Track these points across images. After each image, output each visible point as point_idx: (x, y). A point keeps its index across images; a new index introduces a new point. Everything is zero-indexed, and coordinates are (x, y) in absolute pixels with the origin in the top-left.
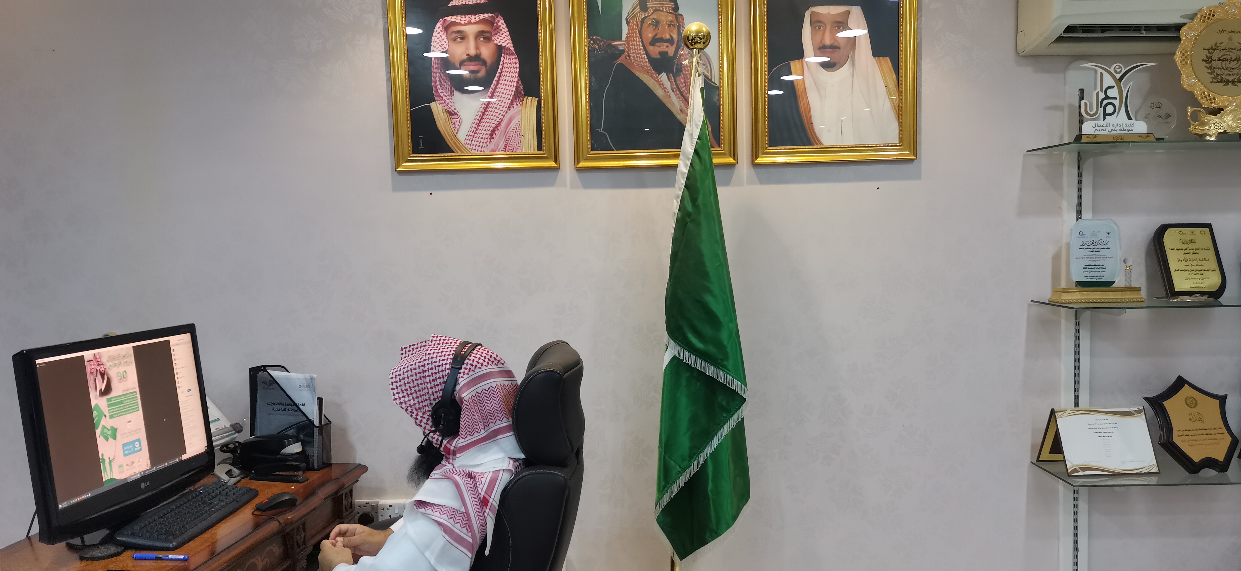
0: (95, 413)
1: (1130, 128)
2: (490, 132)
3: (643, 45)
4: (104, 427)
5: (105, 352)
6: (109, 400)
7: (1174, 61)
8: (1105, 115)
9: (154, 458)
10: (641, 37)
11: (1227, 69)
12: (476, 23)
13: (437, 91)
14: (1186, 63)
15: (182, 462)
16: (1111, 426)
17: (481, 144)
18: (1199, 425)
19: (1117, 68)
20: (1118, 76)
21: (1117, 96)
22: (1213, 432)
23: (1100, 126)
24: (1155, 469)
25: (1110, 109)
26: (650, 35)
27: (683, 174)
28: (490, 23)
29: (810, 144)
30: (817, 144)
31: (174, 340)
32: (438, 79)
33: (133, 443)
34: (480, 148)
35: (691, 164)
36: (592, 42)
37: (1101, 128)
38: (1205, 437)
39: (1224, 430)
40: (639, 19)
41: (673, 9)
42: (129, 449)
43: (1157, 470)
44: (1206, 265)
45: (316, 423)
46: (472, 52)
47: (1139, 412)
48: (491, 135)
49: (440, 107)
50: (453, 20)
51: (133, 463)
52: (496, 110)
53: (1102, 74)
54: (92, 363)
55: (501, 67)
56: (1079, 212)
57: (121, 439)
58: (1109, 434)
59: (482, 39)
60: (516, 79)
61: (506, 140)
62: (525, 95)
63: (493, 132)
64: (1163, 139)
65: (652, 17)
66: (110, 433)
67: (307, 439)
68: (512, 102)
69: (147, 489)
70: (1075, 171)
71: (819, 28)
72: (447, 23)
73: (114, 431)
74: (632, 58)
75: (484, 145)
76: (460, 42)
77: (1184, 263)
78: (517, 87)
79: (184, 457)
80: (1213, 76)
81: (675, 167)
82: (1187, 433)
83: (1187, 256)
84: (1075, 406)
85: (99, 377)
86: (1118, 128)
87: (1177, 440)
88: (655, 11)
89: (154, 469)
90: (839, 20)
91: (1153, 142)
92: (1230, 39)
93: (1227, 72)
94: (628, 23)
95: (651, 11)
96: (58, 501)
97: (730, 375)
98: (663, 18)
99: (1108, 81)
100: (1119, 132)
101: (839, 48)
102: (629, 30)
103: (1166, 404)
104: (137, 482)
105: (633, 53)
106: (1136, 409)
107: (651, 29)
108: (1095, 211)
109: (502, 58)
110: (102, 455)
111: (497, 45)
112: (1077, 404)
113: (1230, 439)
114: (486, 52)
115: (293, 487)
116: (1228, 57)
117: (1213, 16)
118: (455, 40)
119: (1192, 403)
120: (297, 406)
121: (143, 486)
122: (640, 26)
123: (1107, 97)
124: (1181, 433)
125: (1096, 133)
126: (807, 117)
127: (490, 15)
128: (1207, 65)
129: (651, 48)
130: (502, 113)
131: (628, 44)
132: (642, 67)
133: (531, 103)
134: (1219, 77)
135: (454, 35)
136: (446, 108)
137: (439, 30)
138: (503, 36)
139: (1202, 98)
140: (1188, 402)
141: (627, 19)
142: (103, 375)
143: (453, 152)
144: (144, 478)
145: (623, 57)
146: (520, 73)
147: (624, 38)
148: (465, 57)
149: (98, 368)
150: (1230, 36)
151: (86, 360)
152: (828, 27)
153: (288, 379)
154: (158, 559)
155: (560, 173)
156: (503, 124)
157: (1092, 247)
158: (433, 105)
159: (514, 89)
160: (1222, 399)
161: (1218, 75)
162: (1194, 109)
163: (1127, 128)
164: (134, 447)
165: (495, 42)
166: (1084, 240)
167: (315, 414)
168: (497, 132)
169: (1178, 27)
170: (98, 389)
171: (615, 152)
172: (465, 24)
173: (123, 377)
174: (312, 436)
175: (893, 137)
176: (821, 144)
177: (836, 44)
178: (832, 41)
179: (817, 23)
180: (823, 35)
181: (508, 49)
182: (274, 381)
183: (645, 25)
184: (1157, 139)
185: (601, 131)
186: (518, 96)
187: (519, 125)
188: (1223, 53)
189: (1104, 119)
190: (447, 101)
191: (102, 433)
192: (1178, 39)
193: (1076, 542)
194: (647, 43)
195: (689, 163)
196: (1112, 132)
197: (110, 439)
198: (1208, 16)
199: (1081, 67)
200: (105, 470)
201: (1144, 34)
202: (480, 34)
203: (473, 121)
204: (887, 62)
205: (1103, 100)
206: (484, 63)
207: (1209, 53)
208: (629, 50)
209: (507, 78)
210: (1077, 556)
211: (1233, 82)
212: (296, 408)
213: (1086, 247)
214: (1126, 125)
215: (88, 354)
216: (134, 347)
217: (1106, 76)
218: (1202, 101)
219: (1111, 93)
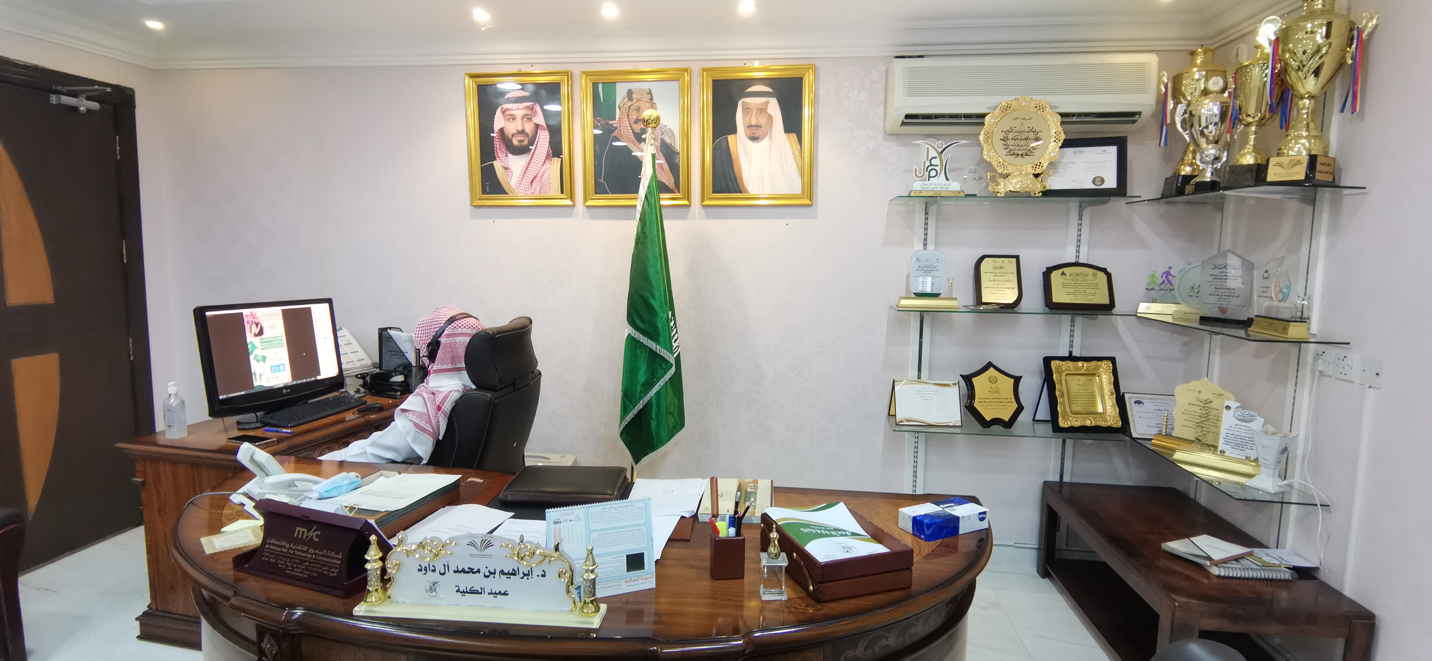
0: (250, 346)
1: (948, 187)
2: (530, 181)
3: (630, 124)
4: (256, 355)
5: (259, 311)
6: (260, 339)
7: (980, 140)
8: (930, 177)
9: (295, 375)
10: (628, 117)
11: (1018, 146)
12: (522, 109)
13: (497, 154)
14: (988, 141)
15: (317, 381)
16: (933, 393)
17: (525, 189)
18: (996, 395)
19: (941, 144)
20: (940, 150)
21: (939, 164)
22: (1005, 400)
23: (925, 185)
24: (959, 424)
25: (933, 173)
26: (634, 117)
27: (639, 211)
28: (531, 108)
29: (741, 192)
30: (745, 193)
31: (314, 307)
32: (498, 145)
33: (279, 366)
34: (524, 192)
35: (643, 205)
36: (596, 121)
37: (926, 186)
38: (998, 403)
39: (1013, 400)
40: (627, 106)
41: (650, 99)
42: (276, 369)
43: (960, 425)
44: (1009, 285)
45: (414, 364)
46: (520, 128)
47: (954, 384)
48: (531, 183)
49: (499, 164)
50: (508, 107)
51: (278, 377)
52: (535, 167)
53: (928, 149)
54: (249, 317)
55: (537, 138)
56: (925, 245)
57: (269, 363)
58: (931, 398)
59: (526, 119)
60: (548, 146)
61: (541, 187)
62: (553, 157)
63: (533, 181)
64: (976, 195)
65: (635, 105)
66: (261, 358)
67: (409, 374)
68: (545, 161)
69: (287, 394)
70: (923, 216)
71: (748, 113)
72: (504, 109)
73: (264, 359)
74: (622, 132)
75: (527, 189)
76: (512, 122)
77: (993, 282)
78: (548, 152)
79: (319, 378)
80: (1007, 150)
81: (635, 206)
82: (985, 400)
83: (996, 278)
84: (918, 378)
85: (254, 326)
86: (939, 187)
87: (977, 405)
88: (638, 100)
89: (295, 382)
90: (761, 107)
91: (963, 197)
92: (1022, 124)
93: (1018, 148)
94: (620, 109)
95: (635, 101)
96: (219, 394)
97: (659, 345)
98: (643, 105)
99: (933, 153)
100: (939, 189)
101: (761, 127)
102: (620, 114)
103: (974, 380)
104: (280, 389)
105: (623, 129)
106: (953, 382)
107: (635, 112)
108: (937, 245)
109: (539, 132)
110: (254, 371)
111: (535, 124)
112: (919, 377)
113: (1016, 406)
114: (529, 128)
115: (391, 402)
116: (1020, 138)
117: (1010, 108)
118: (509, 120)
119: (993, 380)
120: (403, 353)
121: (284, 391)
122: (627, 111)
123: (931, 165)
124: (981, 400)
125: (922, 189)
126: (739, 174)
127: (531, 103)
128: (1004, 143)
129: (634, 126)
130: (538, 169)
131: (620, 123)
132: (629, 138)
133: (557, 161)
134: (1012, 152)
135: (508, 117)
136: (503, 165)
137: (499, 114)
138: (539, 117)
139: (998, 166)
140: (990, 380)
141: (619, 106)
142: (257, 325)
143: (507, 194)
144: (286, 387)
145: (615, 132)
146: (549, 142)
147: (617, 119)
148: (515, 131)
149: (254, 320)
150: (1022, 122)
151: (244, 315)
152: (754, 112)
153: (398, 336)
154: (277, 431)
155: (575, 209)
156: (539, 176)
157: (926, 269)
158: (495, 163)
159: (546, 152)
160: (1017, 380)
161: (1011, 150)
162: (992, 174)
163: (945, 187)
164: (279, 368)
165: (535, 121)
166: (920, 264)
167: (413, 358)
168: (535, 181)
169: (983, 116)
170: (253, 332)
171: (611, 195)
172: (515, 110)
173: (273, 327)
174: (411, 372)
175: (797, 190)
176: (748, 192)
177: (759, 124)
178: (757, 123)
179: (746, 109)
180: (751, 117)
181: (542, 126)
182: (391, 337)
183: (631, 110)
184: (966, 195)
185: (602, 181)
186: (548, 157)
187: (549, 177)
188: (1016, 134)
189: (929, 180)
190: (504, 160)
191: (255, 358)
192: (983, 124)
193: (915, 472)
194: (632, 122)
195: (642, 204)
196: (935, 190)
197: (261, 362)
198: (1005, 107)
199: (915, 144)
200: (256, 379)
201: (963, 120)
202: (525, 116)
203: (520, 173)
204: (794, 136)
205: (928, 167)
206: (527, 135)
207: (1006, 134)
208: (620, 127)
209: (542, 146)
210: (916, 481)
211: (1022, 155)
212: (402, 354)
213: (921, 269)
214: (945, 185)
215: (246, 312)
216: (283, 310)
217: (931, 149)
218: (997, 169)
219: (934, 162)
